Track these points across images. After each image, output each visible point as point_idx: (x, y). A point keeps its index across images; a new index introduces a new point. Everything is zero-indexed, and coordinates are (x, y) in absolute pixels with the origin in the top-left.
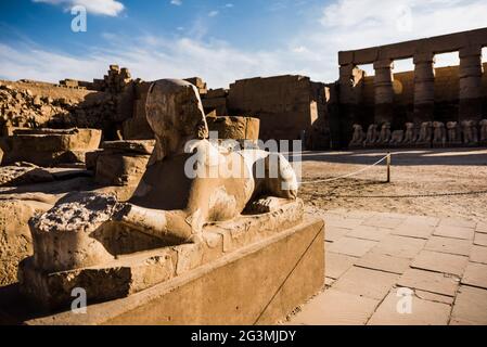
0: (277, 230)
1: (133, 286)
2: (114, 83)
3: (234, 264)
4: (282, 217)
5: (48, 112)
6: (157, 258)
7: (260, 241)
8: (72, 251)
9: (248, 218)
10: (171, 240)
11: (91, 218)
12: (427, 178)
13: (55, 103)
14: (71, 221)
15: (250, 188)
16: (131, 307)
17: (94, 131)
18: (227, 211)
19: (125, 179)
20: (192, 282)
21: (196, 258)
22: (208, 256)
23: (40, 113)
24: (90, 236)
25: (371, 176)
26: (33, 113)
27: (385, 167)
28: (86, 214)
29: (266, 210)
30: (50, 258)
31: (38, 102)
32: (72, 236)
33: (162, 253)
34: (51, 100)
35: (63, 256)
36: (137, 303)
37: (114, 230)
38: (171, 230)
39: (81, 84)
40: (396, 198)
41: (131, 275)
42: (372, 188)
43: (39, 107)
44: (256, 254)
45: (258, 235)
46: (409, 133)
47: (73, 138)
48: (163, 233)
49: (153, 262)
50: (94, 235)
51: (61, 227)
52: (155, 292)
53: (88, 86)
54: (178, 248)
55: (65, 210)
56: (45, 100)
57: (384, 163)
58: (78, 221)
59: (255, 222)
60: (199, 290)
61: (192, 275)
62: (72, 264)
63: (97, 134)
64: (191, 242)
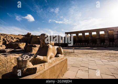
0: (60, 60)
1: (37, 71)
2: (28, 35)
3: (54, 66)
4: (61, 58)
5: (15, 40)
6: (41, 65)
7: (58, 62)
8: (26, 64)
9: (56, 58)
10: (44, 62)
11: (30, 58)
12: (79, 52)
13: (17, 38)
14: (26, 58)
15: (56, 52)
16: (37, 75)
17: (24, 43)
18: (53, 56)
19: (32, 51)
20: (47, 70)
21: (48, 65)
22: (50, 65)
23: (14, 40)
24: (29, 61)
25: (71, 51)
26: (12, 40)
27: (73, 50)
28: (29, 57)
29: (59, 56)
30: (21, 66)
31: (13, 38)
32: (26, 61)
33: (42, 64)
34: (16, 38)
35: (24, 65)
36: (38, 75)
37: (34, 60)
38: (44, 60)
39: (22, 35)
40: (75, 54)
41: (37, 69)
42: (72, 53)
43: (13, 39)
44: (57, 64)
45: (57, 61)
46: (76, 45)
47: (20, 44)
48: (43, 60)
49: (41, 66)
50: (30, 61)
51: (24, 59)
52: (41, 72)
53: (23, 36)
54: (45, 63)
55: (24, 56)
56: (15, 38)
57: (73, 49)
58: (27, 58)
59: (57, 59)
60: (48, 71)
61: (47, 69)
62: (25, 67)
63: (25, 44)
64: (47, 62)
